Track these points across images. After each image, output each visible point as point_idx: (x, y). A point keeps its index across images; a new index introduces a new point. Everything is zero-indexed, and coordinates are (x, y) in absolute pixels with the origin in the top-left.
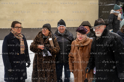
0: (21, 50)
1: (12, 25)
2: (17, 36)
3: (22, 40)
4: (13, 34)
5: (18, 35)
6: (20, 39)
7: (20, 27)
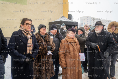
0: (27, 49)
1: (22, 22)
2: (25, 32)
3: (31, 38)
4: (21, 30)
5: (27, 32)
6: (28, 37)
7: (30, 25)
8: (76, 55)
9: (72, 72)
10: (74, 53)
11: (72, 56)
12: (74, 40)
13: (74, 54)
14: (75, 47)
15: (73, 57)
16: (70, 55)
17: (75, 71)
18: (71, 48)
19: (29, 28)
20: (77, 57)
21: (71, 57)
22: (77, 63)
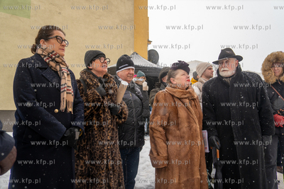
0: (62, 98)
3: (68, 74)
8: (196, 130)
9: (184, 179)
10: (190, 127)
11: (184, 133)
12: (189, 93)
13: (190, 129)
14: (193, 112)
15: (186, 137)
16: (178, 132)
17: (193, 175)
18: (182, 113)
19: (62, 48)
20: (197, 136)
21: (181, 138)
22: (196, 153)
